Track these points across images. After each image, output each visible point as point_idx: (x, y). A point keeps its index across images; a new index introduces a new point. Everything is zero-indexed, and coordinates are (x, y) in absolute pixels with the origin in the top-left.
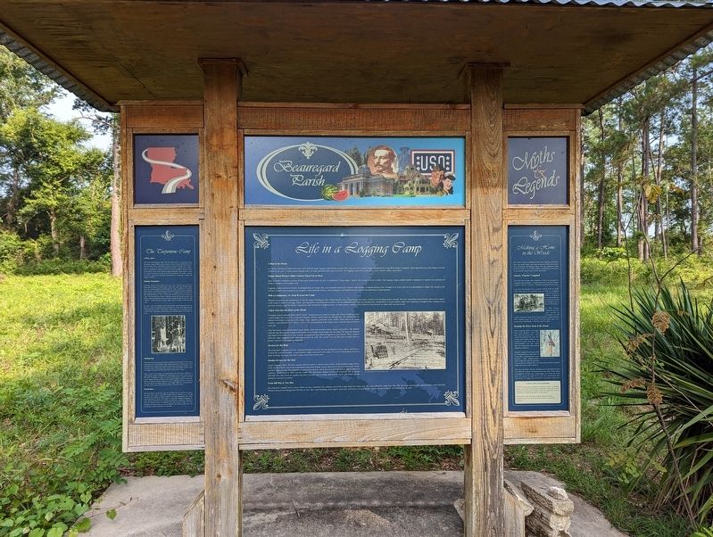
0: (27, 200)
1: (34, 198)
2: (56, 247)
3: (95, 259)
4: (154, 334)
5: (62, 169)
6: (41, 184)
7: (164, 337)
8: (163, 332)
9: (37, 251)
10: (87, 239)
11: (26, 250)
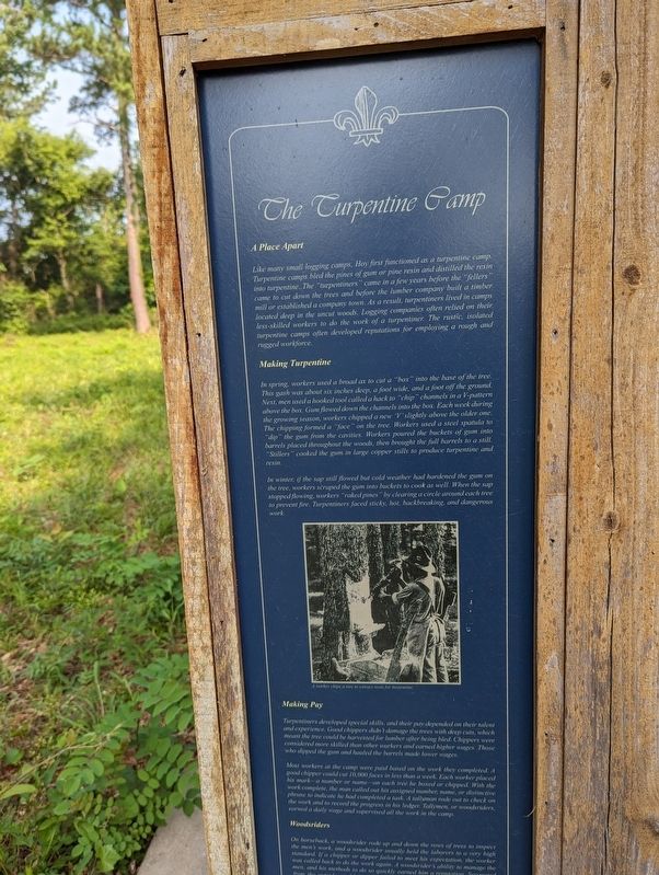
0: (30, 242)
1: (37, 238)
2: (70, 299)
3: (115, 311)
4: (316, 604)
5: (65, 199)
6: (43, 219)
7: (362, 616)
8: (359, 594)
9: (49, 305)
10: (104, 288)
11: (38, 304)
